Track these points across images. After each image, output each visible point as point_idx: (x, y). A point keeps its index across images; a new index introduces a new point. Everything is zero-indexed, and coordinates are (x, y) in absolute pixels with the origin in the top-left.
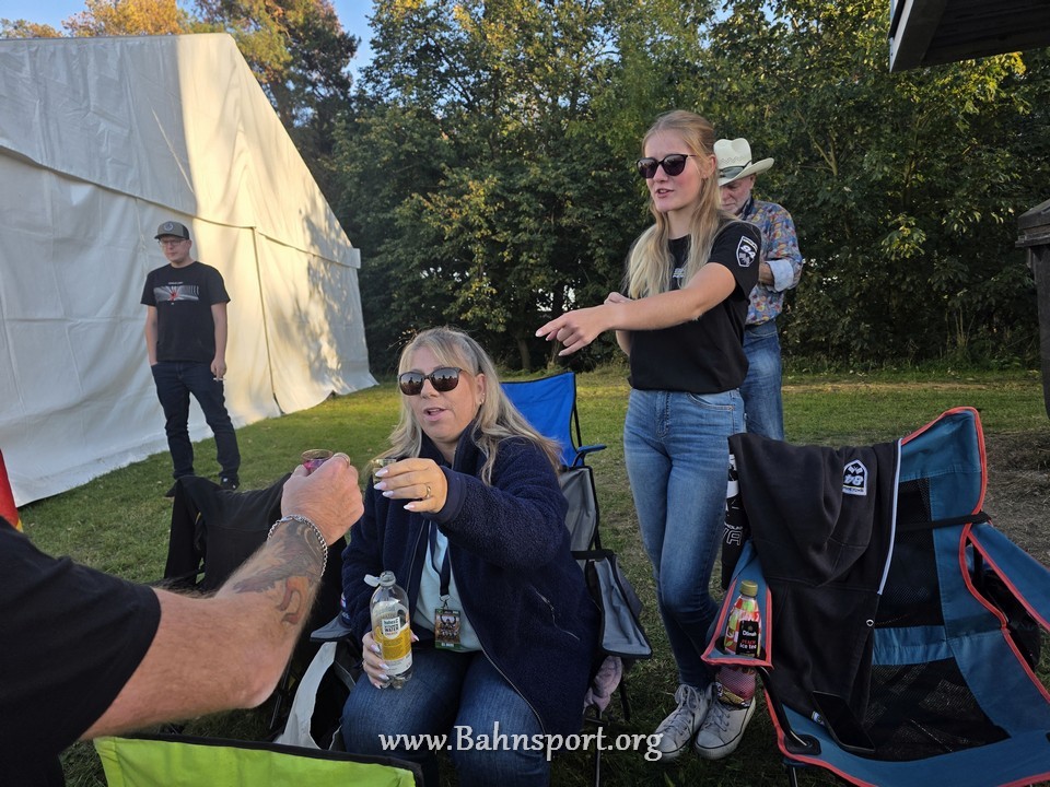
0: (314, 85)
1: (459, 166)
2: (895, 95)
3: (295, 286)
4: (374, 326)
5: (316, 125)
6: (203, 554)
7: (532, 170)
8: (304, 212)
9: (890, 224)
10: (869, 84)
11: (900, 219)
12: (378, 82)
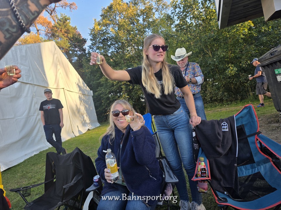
0: (77, 51)
1: (116, 67)
2: (223, 36)
3: (76, 102)
4: (98, 110)
5: (78, 61)
6: (55, 174)
7: (135, 65)
8: (77, 83)
9: (227, 67)
10: (216, 34)
11: (230, 65)
12: (93, 49)
